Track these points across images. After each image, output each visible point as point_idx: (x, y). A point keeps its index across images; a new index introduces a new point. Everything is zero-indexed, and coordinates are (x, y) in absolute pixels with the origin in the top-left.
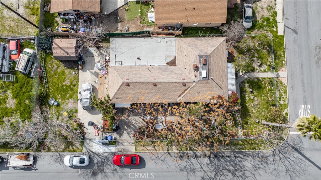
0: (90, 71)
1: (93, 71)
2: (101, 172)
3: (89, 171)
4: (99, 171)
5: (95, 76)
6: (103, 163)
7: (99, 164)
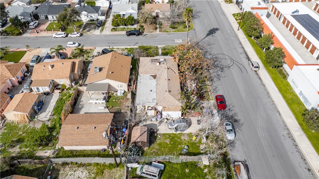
0: (158, 126)
1: (158, 124)
2: (233, 117)
3: (235, 124)
4: (233, 118)
5: (162, 123)
6: (226, 117)
7: (228, 119)
